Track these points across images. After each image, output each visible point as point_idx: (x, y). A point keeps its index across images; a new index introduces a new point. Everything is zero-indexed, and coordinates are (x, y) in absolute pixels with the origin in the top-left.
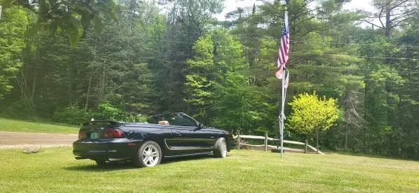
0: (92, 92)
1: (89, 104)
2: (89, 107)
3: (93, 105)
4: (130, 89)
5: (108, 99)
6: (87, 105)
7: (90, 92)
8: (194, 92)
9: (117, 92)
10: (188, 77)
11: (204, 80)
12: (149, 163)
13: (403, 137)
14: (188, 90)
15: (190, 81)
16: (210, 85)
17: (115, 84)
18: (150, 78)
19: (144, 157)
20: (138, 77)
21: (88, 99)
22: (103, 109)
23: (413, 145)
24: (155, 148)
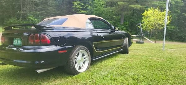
0: (23, 11)
1: (22, 17)
2: (22, 18)
3: (24, 18)
4: (43, 9)
5: (32, 14)
6: (21, 18)
7: (22, 11)
8: (78, 11)
9: (36, 10)
10: (74, 3)
11: (82, 4)
12: (80, 68)
13: (178, 32)
14: (74, 10)
15: (75, 5)
16: (85, 7)
17: (35, 6)
18: (54, 4)
19: (76, 63)
20: (47, 3)
21: (21, 14)
22: (30, 20)
23: (182, 35)
24: (85, 53)
